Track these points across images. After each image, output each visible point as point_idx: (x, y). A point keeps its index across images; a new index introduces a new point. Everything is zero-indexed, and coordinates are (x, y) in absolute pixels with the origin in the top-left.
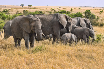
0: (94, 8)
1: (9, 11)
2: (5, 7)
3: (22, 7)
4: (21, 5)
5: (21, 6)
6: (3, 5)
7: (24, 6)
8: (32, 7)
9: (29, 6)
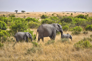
0: (75, 12)
3: (17, 12)
4: (16, 11)
8: (25, 13)
9: (23, 12)
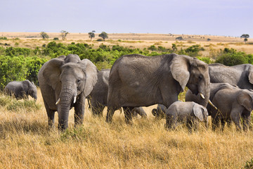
1: (203, 50)
2: (209, 40)
5: (243, 39)
6: (203, 35)
7: (249, 40)
